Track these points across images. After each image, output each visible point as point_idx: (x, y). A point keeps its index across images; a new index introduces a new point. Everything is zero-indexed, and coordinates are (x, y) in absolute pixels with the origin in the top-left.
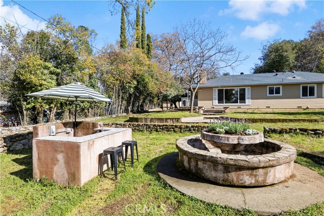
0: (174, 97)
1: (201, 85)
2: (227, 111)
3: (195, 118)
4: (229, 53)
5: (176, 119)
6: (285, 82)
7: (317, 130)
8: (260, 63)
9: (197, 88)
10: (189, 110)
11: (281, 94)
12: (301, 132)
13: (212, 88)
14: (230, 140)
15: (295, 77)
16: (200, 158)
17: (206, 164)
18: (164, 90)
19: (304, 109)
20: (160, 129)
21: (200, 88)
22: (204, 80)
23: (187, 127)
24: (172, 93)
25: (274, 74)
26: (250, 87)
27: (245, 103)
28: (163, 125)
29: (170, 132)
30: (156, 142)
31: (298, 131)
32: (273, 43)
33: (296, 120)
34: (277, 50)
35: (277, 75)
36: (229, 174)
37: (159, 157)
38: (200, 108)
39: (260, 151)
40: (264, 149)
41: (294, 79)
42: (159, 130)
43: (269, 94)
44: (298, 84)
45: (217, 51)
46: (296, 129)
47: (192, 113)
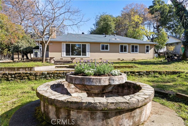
0: (26, 49)
1: (52, 39)
2: (74, 61)
3: (47, 67)
4: (76, 14)
5: (28, 68)
6: (111, 41)
7: (140, 72)
8: (94, 28)
9: (48, 42)
10: (42, 60)
11: (108, 50)
12: (131, 74)
13: (61, 42)
14: (102, 81)
15: (116, 39)
16: (74, 106)
17: (81, 113)
18: (15, 42)
19: (122, 61)
20: (12, 77)
21: (51, 42)
22: (54, 34)
23: (43, 74)
24: (24, 45)
25: (104, 36)
26: (89, 44)
27: (86, 55)
28: (16, 74)
29: (24, 80)
30: (6, 92)
31: (129, 73)
32: (102, 14)
33: (121, 67)
34: (105, 20)
35: (106, 36)
36: (109, 121)
37: (12, 109)
38: (51, 58)
39: (117, 91)
40: (120, 89)
41: (116, 40)
42: (10, 79)
43: (102, 49)
44: (118, 44)
45: (67, 11)
46: (128, 72)
47: (44, 63)
